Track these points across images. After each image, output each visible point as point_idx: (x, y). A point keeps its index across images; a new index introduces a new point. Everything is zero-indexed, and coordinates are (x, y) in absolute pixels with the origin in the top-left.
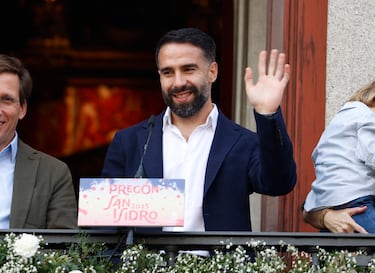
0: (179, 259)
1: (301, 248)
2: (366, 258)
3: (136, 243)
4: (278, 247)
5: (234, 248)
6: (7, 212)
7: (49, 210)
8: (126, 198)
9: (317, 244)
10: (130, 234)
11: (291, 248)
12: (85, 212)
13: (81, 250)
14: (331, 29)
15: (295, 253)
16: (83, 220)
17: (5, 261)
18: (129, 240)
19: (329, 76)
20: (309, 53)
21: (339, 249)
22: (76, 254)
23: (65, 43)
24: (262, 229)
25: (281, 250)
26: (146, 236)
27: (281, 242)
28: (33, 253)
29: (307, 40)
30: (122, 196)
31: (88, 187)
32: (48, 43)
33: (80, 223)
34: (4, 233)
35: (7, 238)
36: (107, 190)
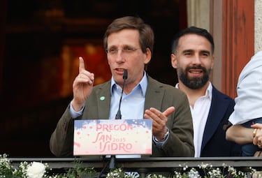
1: (238, 169)
3: (116, 167)
4: (221, 168)
5: (189, 169)
8: (109, 134)
9: (250, 165)
11: (231, 169)
12: (79, 145)
13: (76, 173)
16: (77, 151)
18: (112, 165)
20: (242, 22)
25: (224, 170)
27: (224, 165)
29: (240, 13)
30: (105, 133)
31: (80, 127)
33: (75, 153)
34: (20, 162)
35: (22, 165)
36: (95, 128)
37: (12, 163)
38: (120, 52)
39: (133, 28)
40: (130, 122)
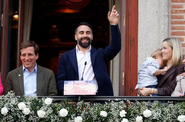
0: (94, 104)
1: (131, 101)
2: (150, 104)
3: (81, 100)
4: (124, 101)
5: (111, 101)
6: (35, 90)
7: (48, 87)
8: (78, 86)
9: (136, 99)
10: (80, 97)
11: (128, 101)
12: (66, 91)
13: (65, 103)
14: (139, 35)
15: (129, 102)
16: (65, 93)
17: (42, 106)
18: (79, 99)
19: (138, 49)
20: (133, 42)
21: (142, 101)
22: (63, 103)
23: (59, 40)
24: (119, 95)
25: (125, 102)
26: (84, 98)
27: (125, 99)
28: (50, 103)
29: (132, 38)
30: (77, 86)
31: (67, 83)
32: (54, 40)
33: (64, 94)
34: (41, 98)
35: (43, 99)
36: (72, 84)
37: (39, 98)
38: (27, 56)
39: (32, 46)
40: (87, 82)
